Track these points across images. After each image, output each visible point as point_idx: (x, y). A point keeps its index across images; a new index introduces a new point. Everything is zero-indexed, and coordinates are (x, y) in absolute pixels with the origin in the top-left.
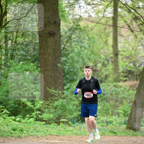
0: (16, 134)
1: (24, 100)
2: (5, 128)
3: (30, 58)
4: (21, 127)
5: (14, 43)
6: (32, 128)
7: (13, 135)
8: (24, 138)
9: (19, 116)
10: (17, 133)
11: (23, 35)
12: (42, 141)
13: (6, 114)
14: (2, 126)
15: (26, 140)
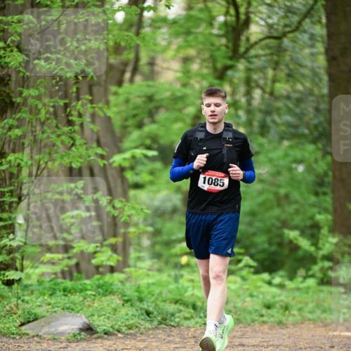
0: (273, 316)
1: (292, 234)
2: (245, 302)
3: (306, 131)
4: (285, 300)
5: (267, 96)
6: (312, 302)
7: (265, 319)
8: (292, 327)
9: (282, 273)
10: (276, 314)
11: (290, 76)
12: (335, 333)
13: (247, 269)
14: (239, 296)
15: (296, 332)
